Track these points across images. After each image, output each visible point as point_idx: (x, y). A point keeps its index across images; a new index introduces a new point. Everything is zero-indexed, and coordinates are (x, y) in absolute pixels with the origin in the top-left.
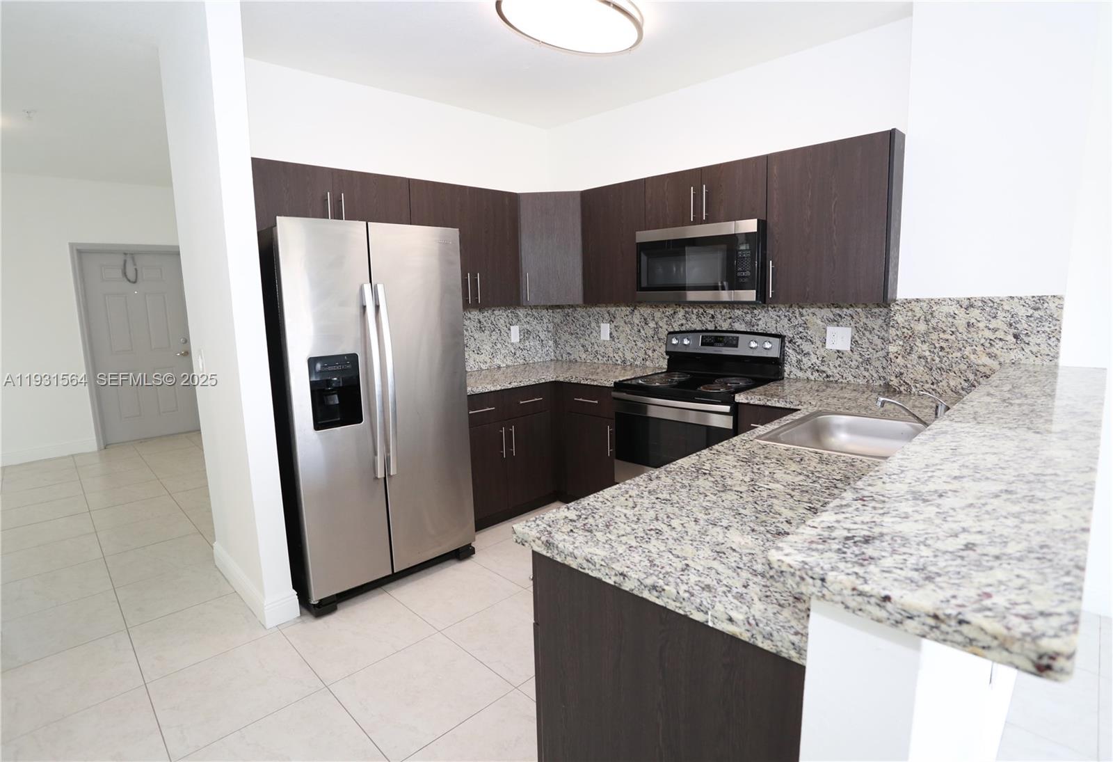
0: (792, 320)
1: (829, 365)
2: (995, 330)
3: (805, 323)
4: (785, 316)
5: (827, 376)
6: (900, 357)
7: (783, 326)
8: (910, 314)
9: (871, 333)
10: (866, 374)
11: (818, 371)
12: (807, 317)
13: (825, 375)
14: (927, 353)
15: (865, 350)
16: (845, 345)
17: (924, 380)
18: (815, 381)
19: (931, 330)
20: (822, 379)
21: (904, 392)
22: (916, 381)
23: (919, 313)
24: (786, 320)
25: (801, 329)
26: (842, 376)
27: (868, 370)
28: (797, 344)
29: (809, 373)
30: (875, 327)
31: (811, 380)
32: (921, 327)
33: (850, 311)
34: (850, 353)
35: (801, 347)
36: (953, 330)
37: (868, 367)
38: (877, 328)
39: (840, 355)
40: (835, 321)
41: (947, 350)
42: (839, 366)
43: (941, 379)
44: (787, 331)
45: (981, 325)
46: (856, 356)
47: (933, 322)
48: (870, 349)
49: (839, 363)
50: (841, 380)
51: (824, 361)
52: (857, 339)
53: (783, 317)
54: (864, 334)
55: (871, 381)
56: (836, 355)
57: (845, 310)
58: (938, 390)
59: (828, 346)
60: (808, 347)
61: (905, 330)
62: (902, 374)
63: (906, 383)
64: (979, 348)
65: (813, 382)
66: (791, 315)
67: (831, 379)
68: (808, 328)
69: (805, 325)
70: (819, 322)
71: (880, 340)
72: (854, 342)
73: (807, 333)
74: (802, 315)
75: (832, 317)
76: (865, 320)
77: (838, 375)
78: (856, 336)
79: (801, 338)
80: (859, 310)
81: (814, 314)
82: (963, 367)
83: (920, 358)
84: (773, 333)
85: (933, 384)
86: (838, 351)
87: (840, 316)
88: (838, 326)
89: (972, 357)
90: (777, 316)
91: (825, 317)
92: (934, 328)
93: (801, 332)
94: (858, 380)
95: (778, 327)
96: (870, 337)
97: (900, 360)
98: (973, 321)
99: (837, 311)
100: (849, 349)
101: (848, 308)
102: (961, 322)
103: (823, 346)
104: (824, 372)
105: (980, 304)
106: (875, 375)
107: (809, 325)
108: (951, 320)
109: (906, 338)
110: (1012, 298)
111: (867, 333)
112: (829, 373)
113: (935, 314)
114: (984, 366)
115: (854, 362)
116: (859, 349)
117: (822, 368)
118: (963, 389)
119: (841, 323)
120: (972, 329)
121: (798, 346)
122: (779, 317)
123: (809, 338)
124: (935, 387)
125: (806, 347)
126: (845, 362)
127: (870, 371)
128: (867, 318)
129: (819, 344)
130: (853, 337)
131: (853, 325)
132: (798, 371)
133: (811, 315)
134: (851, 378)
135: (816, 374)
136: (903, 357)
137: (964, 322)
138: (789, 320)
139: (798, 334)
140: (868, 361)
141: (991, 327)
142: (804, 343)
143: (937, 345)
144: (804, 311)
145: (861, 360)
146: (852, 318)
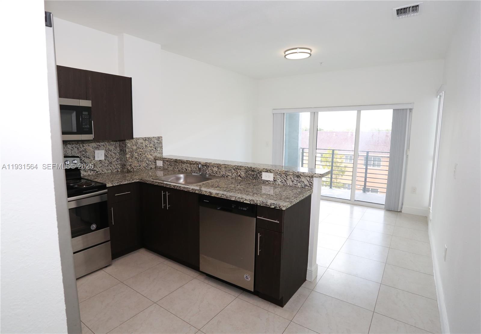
0: (79, 149)
1: (97, 167)
2: (151, 147)
3: (85, 150)
4: (76, 147)
5: (97, 172)
6: (130, 159)
7: (75, 152)
8: (131, 143)
9: (111, 152)
10: (111, 168)
11: (93, 170)
12: (86, 147)
13: (96, 172)
14: (137, 156)
15: (110, 159)
16: (102, 158)
17: (137, 165)
18: (92, 175)
19: (137, 149)
20: (95, 174)
21: (132, 171)
22: (135, 167)
23: (134, 143)
24: (76, 149)
25: (83, 153)
26: (103, 171)
27: (111, 167)
28: (83, 160)
29: (89, 172)
30: (112, 149)
31: (90, 175)
32: (135, 148)
33: (103, 144)
34: (105, 161)
35: (84, 161)
36: (142, 148)
37: (111, 165)
38: (113, 149)
39: (101, 162)
40: (98, 148)
41: (142, 154)
42: (101, 167)
43: (141, 164)
44: (77, 154)
45: (148, 146)
46: (107, 162)
47: (138, 145)
48: (111, 158)
49: (101, 165)
50: (102, 172)
51: (95, 166)
52: (107, 154)
53: (74, 148)
54: (109, 152)
55: (113, 171)
56: (99, 162)
57: (101, 143)
58: (141, 168)
59: (96, 159)
60: (88, 160)
61: (131, 149)
62: (131, 165)
63: (133, 168)
64: (149, 153)
65: (91, 176)
66: (78, 147)
67: (99, 173)
68: (87, 152)
69: (85, 151)
70: (91, 149)
71: (114, 154)
72: (106, 156)
73: (86, 154)
74: (83, 146)
75: (96, 146)
76: (108, 147)
77: (101, 171)
78: (106, 154)
79: (84, 157)
80: (106, 143)
81: (89, 145)
82: (146, 159)
83: (135, 158)
84: (70, 156)
85: (139, 166)
86: (100, 161)
87: (99, 146)
88: (99, 150)
89: (147, 156)
90: (72, 147)
91: (93, 146)
92: (138, 148)
93: (84, 154)
94: (109, 171)
95: (73, 153)
96: (111, 153)
97: (130, 160)
98: (147, 145)
99: (98, 144)
100: (104, 159)
101: (102, 142)
102: (144, 145)
103: (94, 159)
104: (95, 170)
105: (148, 139)
106: (114, 168)
107: (87, 151)
108: (141, 144)
109: (131, 152)
110: (154, 137)
111: (110, 152)
112: (98, 170)
113: (138, 143)
114: (150, 158)
115: (106, 164)
116: (108, 158)
117: (94, 169)
118: (146, 166)
119: (100, 149)
120: (147, 147)
121: (83, 161)
122: (73, 148)
123: (88, 156)
124: (140, 167)
125: (86, 160)
126: (103, 164)
127: (112, 167)
128: (109, 146)
129: (92, 158)
130: (105, 154)
131: (104, 149)
132: (84, 172)
133: (87, 146)
134: (106, 171)
135: (92, 172)
136: (131, 159)
137: (145, 145)
138: (77, 149)
139: (82, 155)
140: (111, 163)
141: (150, 146)
142: (86, 159)
143: (139, 153)
144: (84, 145)
145: (108, 163)
146: (104, 146)
